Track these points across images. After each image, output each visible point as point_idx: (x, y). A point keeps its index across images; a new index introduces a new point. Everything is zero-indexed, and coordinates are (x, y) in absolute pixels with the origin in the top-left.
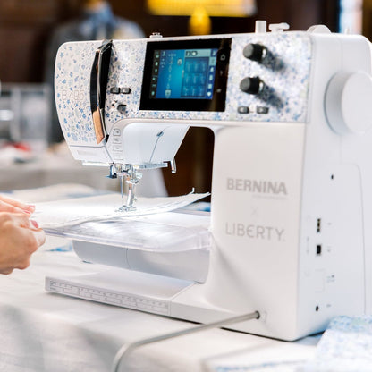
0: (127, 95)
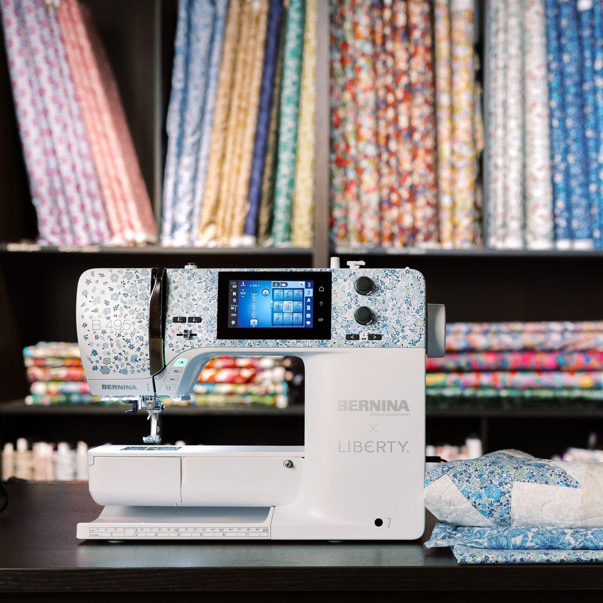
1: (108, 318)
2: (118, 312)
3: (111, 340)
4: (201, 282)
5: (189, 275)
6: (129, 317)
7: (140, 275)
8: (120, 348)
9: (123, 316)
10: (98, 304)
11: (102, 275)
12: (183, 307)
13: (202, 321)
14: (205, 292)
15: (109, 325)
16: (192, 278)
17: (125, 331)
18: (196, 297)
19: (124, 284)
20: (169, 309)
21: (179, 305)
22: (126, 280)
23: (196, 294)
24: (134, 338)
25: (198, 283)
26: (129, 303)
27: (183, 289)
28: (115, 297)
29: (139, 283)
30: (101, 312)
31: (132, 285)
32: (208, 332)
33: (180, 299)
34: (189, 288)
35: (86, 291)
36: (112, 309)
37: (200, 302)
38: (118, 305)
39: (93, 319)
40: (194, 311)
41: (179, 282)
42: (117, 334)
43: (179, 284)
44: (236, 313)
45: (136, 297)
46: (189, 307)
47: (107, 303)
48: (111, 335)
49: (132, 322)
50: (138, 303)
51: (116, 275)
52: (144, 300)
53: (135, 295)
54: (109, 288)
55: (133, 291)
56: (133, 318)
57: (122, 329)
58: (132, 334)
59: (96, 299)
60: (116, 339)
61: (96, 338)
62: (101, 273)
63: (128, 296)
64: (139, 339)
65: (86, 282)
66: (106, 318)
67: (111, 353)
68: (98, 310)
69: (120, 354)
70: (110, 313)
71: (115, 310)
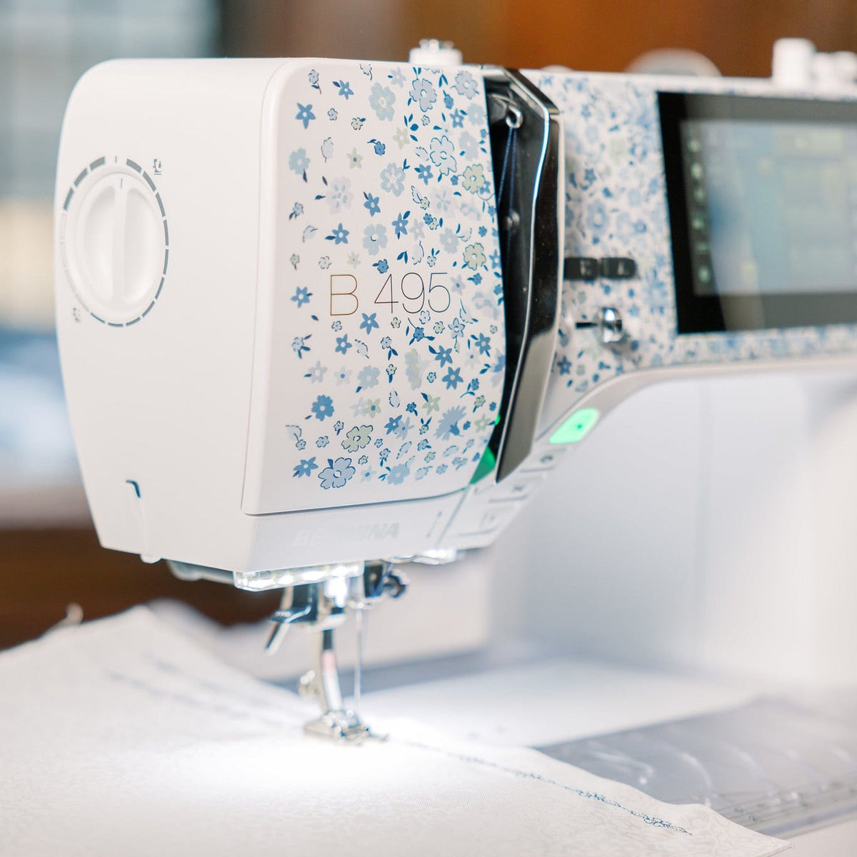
1: (382, 266)
2: (407, 243)
3: (392, 352)
4: (616, 128)
6: (444, 261)
7: (453, 94)
8: (415, 384)
9: (425, 260)
10: (343, 207)
11: (344, 89)
12: (583, 220)
13: (638, 274)
14: (631, 163)
15: (386, 296)
16: (592, 109)
17: (436, 317)
18: (611, 183)
19: (415, 127)
22: (417, 112)
23: (608, 171)
24: (462, 342)
25: (611, 130)
26: (439, 206)
28: (393, 180)
29: (455, 124)
30: (355, 240)
31: (438, 134)
32: (652, 311)
33: (572, 190)
35: (302, 152)
36: (391, 230)
37: (622, 202)
38: (407, 214)
39: (332, 270)
40: (612, 236)
42: (412, 331)
45: (454, 181)
46: (598, 218)
47: (372, 204)
48: (393, 333)
49: (453, 279)
50: (464, 206)
51: (387, 89)
52: (477, 192)
53: (451, 174)
54: (373, 141)
55: (443, 155)
56: (455, 264)
57: (426, 307)
58: (457, 327)
59: (336, 189)
60: (409, 348)
61: (338, 349)
62: (341, 81)
63: (430, 176)
64: (478, 348)
65: (299, 116)
66: (375, 265)
67: (384, 404)
68: (346, 233)
69: (412, 408)
70: (384, 247)
71: (401, 232)
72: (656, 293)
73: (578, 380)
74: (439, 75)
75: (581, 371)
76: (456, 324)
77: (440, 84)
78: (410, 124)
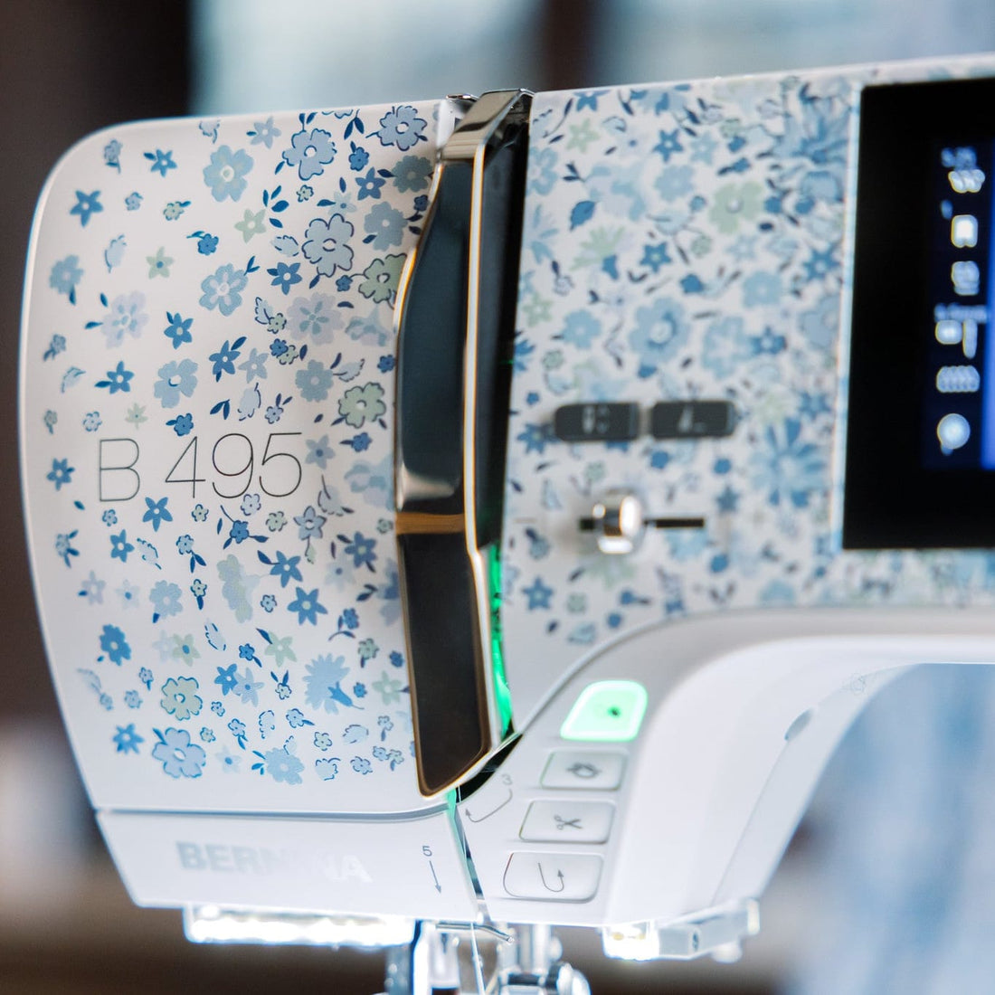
0: (707, 451)
1: (182, 425)
2: (233, 387)
3: (197, 560)
4: (741, 166)
5: (668, 122)
6: (295, 415)
7: (370, 145)
8: (244, 613)
9: (261, 412)
10: (127, 337)
11: (161, 161)
12: (622, 337)
13: (743, 430)
14: (766, 227)
15: (184, 471)
16: (684, 139)
17: (270, 505)
18: (704, 268)
19: (281, 206)
20: (537, 355)
21: (594, 327)
22: (290, 182)
23: (702, 245)
24: (321, 546)
25: (724, 171)
26: (303, 326)
27: (625, 221)
28: (222, 290)
29: (362, 194)
30: (143, 386)
31: (325, 213)
32: (774, 499)
33: (605, 285)
34: (658, 206)
35: (72, 262)
36: (205, 369)
37: (730, 301)
38: (240, 341)
39: (103, 432)
40: (687, 363)
41: (600, 171)
42: (228, 526)
43: (603, 184)
44: (979, 362)
45: (344, 284)
46: (660, 331)
47: (178, 330)
48: (194, 529)
49: (310, 443)
50: (354, 323)
51: (241, 153)
52: (387, 299)
53: (339, 274)
54: (196, 234)
55: (329, 245)
56: (319, 418)
57: (254, 488)
58: (310, 521)
59: (121, 309)
60: (224, 555)
61: (115, 553)
62: (158, 152)
63: (296, 279)
64: (351, 558)
65: (76, 210)
66: (170, 423)
67: (199, 644)
68: (128, 375)
69: (247, 652)
70: (189, 393)
71: (223, 371)
72: (790, 467)
73: (569, 623)
74: (347, 120)
75: (577, 605)
76: (309, 516)
77: (348, 132)
78: (272, 202)
